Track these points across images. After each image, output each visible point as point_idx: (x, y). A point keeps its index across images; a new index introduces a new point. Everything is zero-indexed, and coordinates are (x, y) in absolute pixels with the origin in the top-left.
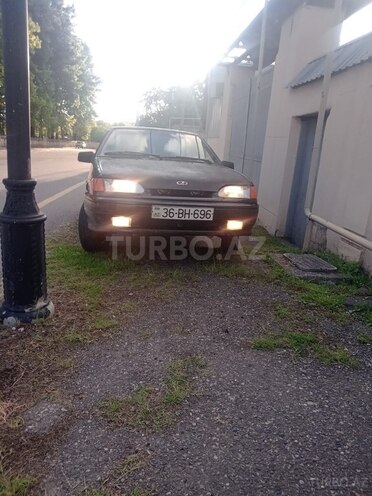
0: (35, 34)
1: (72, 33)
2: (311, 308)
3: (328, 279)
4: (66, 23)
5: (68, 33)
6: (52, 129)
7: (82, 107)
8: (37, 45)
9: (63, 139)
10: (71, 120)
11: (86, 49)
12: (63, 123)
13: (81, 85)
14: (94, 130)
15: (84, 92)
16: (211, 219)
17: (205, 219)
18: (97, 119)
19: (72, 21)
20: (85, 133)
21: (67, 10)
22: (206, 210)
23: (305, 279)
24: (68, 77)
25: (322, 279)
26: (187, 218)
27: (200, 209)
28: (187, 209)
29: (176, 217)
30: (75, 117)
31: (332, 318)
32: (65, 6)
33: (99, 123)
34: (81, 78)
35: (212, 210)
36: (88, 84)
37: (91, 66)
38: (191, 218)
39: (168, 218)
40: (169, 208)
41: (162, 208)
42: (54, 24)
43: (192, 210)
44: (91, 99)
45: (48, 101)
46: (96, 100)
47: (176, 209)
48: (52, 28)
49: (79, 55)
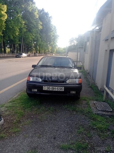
0: (41, 25)
1: (51, 23)
2: (94, 129)
3: (107, 115)
4: (49, 21)
5: (50, 24)
6: (45, 50)
7: (53, 44)
8: (41, 28)
9: (48, 53)
10: (50, 48)
11: (55, 27)
12: (48, 49)
13: (53, 38)
14: (57, 50)
15: (54, 39)
16: (63, 90)
17: (61, 90)
18: (58, 47)
19: (51, 20)
20: (54, 51)
21: (50, 17)
22: (61, 87)
23: (98, 114)
24: (50, 36)
25: (104, 115)
26: (55, 90)
27: (59, 87)
28: (55, 87)
29: (51, 90)
30: (51, 47)
31: (99, 136)
32: (49, 16)
33: (58, 48)
34: (53, 36)
35: (63, 88)
36: (55, 37)
37: (56, 32)
38: (56, 90)
39: (48, 90)
40: (48, 87)
41: (46, 87)
42: (46, 22)
43: (56, 87)
44: (56, 41)
45: (44, 43)
46: (57, 42)
47: (51, 87)
48: (46, 23)
49: (53, 29)
